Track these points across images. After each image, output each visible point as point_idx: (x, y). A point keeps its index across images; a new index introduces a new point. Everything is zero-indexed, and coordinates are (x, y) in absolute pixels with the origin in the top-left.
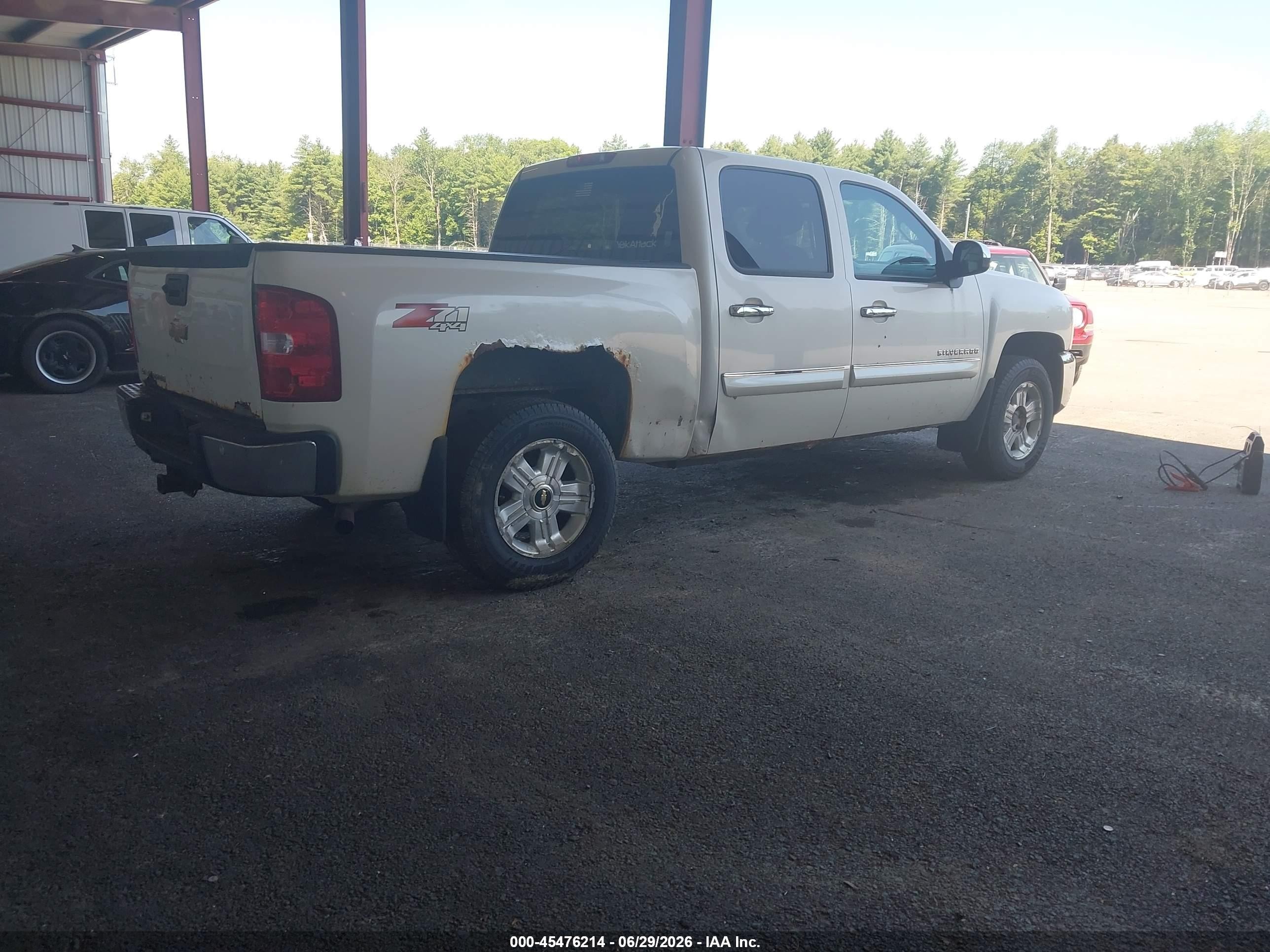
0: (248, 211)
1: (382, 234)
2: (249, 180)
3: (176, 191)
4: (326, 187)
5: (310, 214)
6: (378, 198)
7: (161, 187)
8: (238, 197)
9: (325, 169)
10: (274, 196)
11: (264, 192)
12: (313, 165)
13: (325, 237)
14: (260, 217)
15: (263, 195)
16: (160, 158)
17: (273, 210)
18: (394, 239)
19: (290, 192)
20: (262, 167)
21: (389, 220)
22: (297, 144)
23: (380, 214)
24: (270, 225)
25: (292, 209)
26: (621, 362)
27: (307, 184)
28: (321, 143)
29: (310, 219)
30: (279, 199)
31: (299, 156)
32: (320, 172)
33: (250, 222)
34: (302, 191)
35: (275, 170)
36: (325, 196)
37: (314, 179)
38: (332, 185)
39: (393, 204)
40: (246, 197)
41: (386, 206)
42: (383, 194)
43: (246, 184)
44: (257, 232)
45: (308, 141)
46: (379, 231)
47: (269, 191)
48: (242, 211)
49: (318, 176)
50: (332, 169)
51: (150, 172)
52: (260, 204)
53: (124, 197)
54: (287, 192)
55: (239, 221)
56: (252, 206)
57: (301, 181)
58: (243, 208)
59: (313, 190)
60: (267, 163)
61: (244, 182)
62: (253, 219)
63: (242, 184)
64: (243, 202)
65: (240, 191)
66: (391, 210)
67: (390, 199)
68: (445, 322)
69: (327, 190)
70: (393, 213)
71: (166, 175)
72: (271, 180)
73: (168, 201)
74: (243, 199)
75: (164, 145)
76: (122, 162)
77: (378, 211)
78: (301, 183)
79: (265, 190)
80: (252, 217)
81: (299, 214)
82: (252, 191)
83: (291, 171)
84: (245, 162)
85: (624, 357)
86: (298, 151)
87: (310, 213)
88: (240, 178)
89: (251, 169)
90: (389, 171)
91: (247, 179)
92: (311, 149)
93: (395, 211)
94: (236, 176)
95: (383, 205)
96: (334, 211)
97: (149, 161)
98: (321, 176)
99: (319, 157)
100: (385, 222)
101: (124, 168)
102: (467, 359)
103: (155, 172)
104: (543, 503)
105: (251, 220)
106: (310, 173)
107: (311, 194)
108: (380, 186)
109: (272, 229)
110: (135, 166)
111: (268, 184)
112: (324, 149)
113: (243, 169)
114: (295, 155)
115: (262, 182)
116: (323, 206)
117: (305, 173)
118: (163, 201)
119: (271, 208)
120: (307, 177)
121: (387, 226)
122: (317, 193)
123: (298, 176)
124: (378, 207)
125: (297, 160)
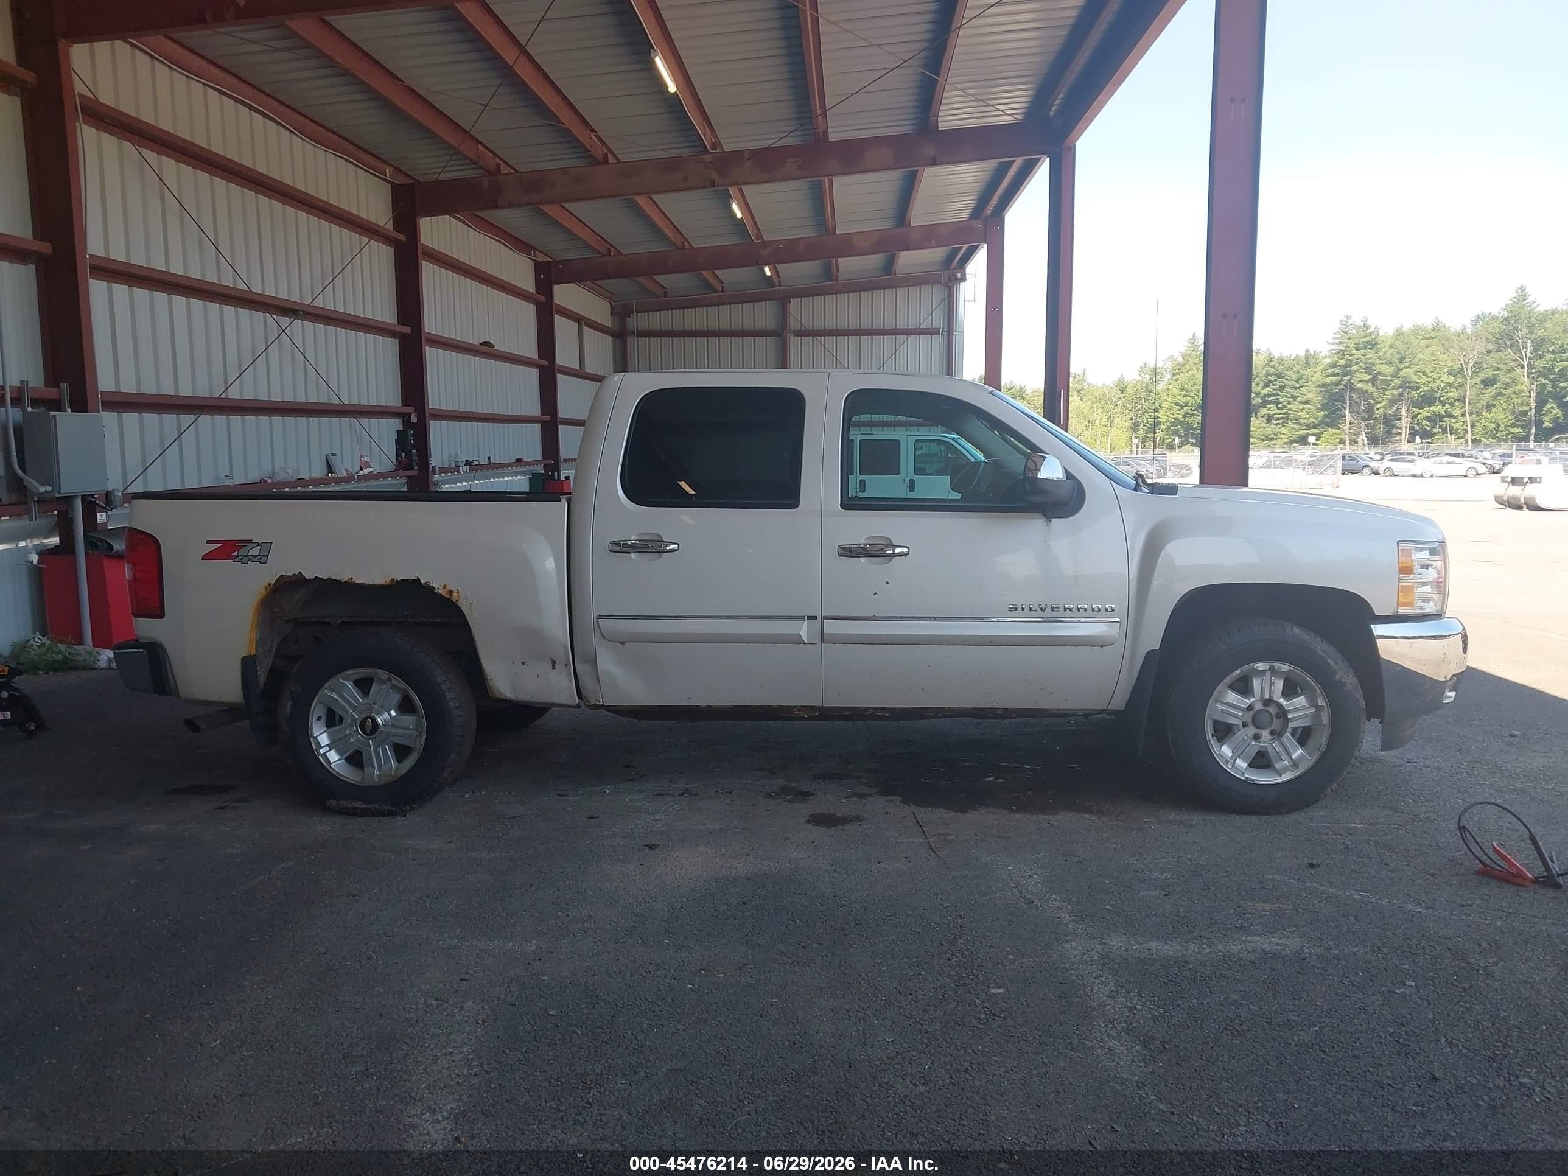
0: (1274, 412)
1: (1444, 431)
2: (1279, 376)
3: (1192, 394)
4: (1371, 376)
5: (1347, 412)
6: (1443, 385)
7: (1176, 392)
8: (1265, 396)
9: (1371, 354)
10: (1306, 392)
11: (1296, 388)
12: (1354, 351)
13: (1365, 439)
14: (1287, 418)
15: (1294, 392)
16: (1181, 359)
17: (1304, 409)
18: (1463, 438)
19: (1323, 386)
20: (1297, 359)
21: (1457, 412)
22: (1336, 327)
23: (1444, 406)
24: (1299, 427)
25: (1324, 407)
26: (448, 596)
27: (1345, 375)
28: (1369, 323)
29: (1347, 418)
30: (1310, 396)
31: (1337, 341)
32: (1363, 358)
33: (1277, 424)
34: (1338, 384)
35: (1311, 360)
36: (1369, 387)
37: (1354, 368)
38: (1379, 373)
39: (1466, 391)
40: (1274, 395)
41: (1454, 394)
42: (1451, 379)
43: (1276, 380)
44: (1282, 436)
45: (1350, 322)
46: (1440, 427)
47: (1302, 387)
48: (1267, 412)
49: (1361, 364)
50: (1381, 354)
51: (1169, 376)
52: (1289, 403)
53: (1140, 406)
54: (1319, 386)
55: (1262, 425)
56: (1280, 406)
57: (1337, 371)
58: (1269, 409)
59: (1352, 381)
60: (1303, 354)
61: (1272, 379)
62: (1280, 421)
63: (1270, 381)
64: (1270, 402)
65: (1267, 389)
66: (1461, 400)
67: (1461, 385)
68: (248, 556)
69: (1373, 381)
70: (1465, 403)
71: (1182, 378)
72: (1306, 373)
73: (1182, 407)
74: (1270, 399)
75: (1187, 344)
76: (1141, 368)
77: (1440, 401)
78: (1338, 375)
79: (1298, 385)
80: (1278, 419)
81: (1334, 412)
82: (1282, 388)
83: (1328, 361)
84: (1276, 355)
85: (451, 592)
86: (1337, 335)
87: (1347, 410)
88: (1268, 374)
89: (1283, 363)
90: (1461, 348)
91: (1277, 375)
92: (1354, 331)
93: (1467, 400)
94: (1264, 372)
95: (1449, 394)
96: (1379, 406)
97: (1169, 364)
98: (1365, 363)
99: (1364, 340)
100: (1451, 416)
101: (1143, 375)
102: (266, 588)
103: (1174, 375)
104: (369, 732)
105: (1277, 422)
106: (1350, 361)
107: (1350, 387)
108: (1446, 370)
109: (1301, 432)
110: (1155, 372)
111: (1301, 378)
112: (1372, 329)
113: (1272, 364)
114: (1331, 341)
115: (1294, 376)
116: (1364, 401)
117: (1343, 362)
118: (1177, 408)
119: (1301, 407)
120: (1346, 366)
121: (1454, 421)
122: (1358, 385)
123: (1334, 365)
124: (1441, 397)
125: (1334, 347)
